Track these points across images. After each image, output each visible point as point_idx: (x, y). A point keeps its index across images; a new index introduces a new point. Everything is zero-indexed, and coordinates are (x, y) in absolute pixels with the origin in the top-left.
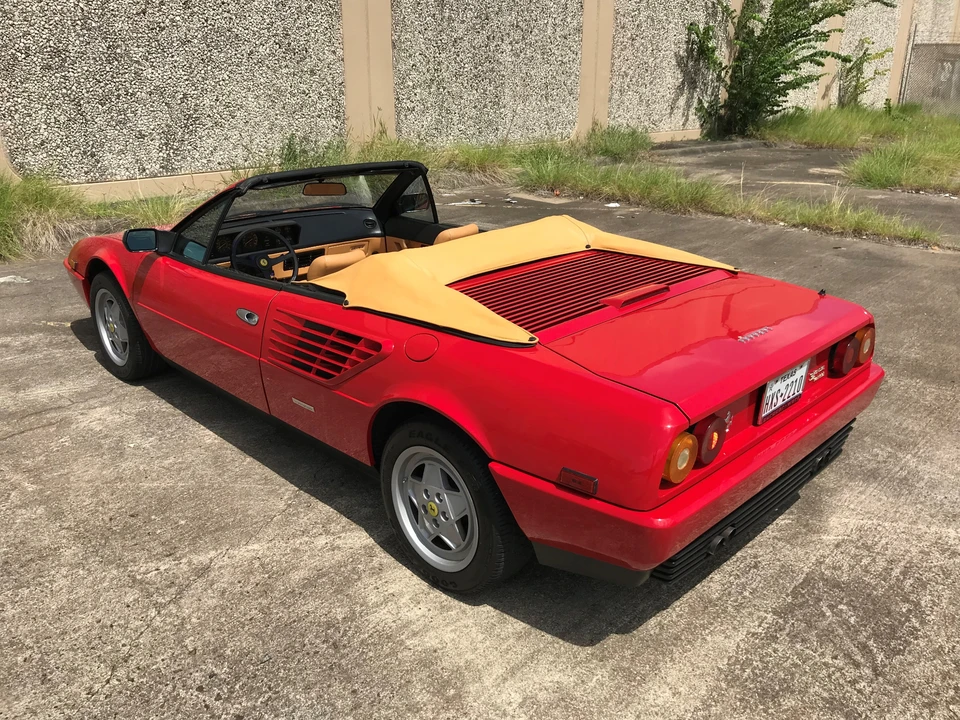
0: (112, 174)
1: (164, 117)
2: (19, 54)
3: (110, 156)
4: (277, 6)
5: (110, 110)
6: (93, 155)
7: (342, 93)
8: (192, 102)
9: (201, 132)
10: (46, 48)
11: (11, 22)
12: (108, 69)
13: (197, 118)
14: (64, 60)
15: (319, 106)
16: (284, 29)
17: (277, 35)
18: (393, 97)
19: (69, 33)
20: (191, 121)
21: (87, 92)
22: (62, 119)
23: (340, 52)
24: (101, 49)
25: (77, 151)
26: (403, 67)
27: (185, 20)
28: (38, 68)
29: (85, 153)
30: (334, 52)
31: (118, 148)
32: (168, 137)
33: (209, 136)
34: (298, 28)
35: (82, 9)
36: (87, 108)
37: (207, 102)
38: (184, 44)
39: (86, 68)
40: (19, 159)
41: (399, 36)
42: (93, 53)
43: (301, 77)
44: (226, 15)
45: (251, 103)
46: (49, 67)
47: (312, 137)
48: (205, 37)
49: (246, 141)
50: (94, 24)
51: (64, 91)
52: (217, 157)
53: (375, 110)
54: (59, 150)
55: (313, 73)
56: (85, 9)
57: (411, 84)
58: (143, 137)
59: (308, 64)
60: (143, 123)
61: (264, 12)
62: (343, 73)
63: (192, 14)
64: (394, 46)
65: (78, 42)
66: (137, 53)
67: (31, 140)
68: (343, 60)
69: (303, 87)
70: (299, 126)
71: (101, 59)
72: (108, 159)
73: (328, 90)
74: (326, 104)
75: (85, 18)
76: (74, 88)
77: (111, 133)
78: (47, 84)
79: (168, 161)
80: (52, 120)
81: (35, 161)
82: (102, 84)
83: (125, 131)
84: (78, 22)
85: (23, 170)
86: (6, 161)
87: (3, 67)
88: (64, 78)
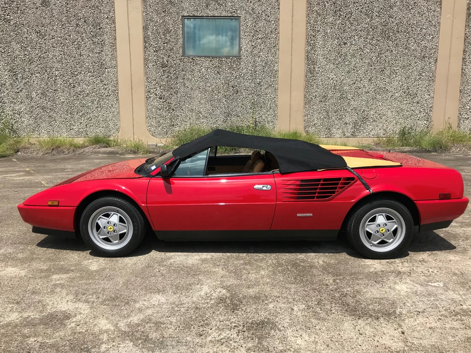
0: (334, 136)
1: (355, 117)
2: (313, 97)
4: (405, 78)
5: (337, 115)
6: (329, 129)
7: (431, 111)
8: (366, 113)
9: (368, 123)
10: (321, 95)
11: (313, 88)
12: (339, 102)
13: (367, 119)
14: (326, 99)
15: (419, 116)
16: (407, 87)
17: (404, 89)
18: (457, 113)
19: (329, 91)
20: (365, 119)
21: (331, 109)
22: (322, 117)
23: (432, 95)
24: (338, 96)
25: (324, 128)
26: (464, 100)
27: (368, 85)
28: (318, 101)
29: (327, 128)
30: (429, 95)
31: (337, 127)
32: (355, 124)
33: (370, 125)
34: (414, 86)
36: (330, 114)
37: (372, 113)
38: (367, 93)
39: (332, 102)
40: (307, 129)
41: (464, 88)
42: (335, 97)
43: (412, 104)
44: (384, 83)
45: (389, 114)
46: (321, 101)
47: (414, 128)
48: (375, 91)
49: (385, 127)
51: (324, 108)
52: (372, 133)
53: (447, 119)
54: (319, 127)
55: (418, 103)
57: (468, 107)
58: (347, 124)
59: (416, 100)
60: (347, 120)
61: (400, 81)
62: (432, 103)
63: (371, 83)
64: (461, 92)
65: (331, 93)
66: (350, 96)
67: (312, 123)
68: (433, 98)
69: (413, 108)
70: (408, 123)
71: (338, 98)
72: (334, 130)
73: (424, 109)
74: (422, 115)
75: (335, 86)
76: (327, 108)
77: (336, 122)
78: (319, 107)
79: (354, 132)
80: (319, 118)
81: (311, 130)
82: (336, 107)
83: (341, 122)
84: (333, 87)
85: (307, 132)
86: (303, 129)
87: (308, 102)
88: (325, 104)
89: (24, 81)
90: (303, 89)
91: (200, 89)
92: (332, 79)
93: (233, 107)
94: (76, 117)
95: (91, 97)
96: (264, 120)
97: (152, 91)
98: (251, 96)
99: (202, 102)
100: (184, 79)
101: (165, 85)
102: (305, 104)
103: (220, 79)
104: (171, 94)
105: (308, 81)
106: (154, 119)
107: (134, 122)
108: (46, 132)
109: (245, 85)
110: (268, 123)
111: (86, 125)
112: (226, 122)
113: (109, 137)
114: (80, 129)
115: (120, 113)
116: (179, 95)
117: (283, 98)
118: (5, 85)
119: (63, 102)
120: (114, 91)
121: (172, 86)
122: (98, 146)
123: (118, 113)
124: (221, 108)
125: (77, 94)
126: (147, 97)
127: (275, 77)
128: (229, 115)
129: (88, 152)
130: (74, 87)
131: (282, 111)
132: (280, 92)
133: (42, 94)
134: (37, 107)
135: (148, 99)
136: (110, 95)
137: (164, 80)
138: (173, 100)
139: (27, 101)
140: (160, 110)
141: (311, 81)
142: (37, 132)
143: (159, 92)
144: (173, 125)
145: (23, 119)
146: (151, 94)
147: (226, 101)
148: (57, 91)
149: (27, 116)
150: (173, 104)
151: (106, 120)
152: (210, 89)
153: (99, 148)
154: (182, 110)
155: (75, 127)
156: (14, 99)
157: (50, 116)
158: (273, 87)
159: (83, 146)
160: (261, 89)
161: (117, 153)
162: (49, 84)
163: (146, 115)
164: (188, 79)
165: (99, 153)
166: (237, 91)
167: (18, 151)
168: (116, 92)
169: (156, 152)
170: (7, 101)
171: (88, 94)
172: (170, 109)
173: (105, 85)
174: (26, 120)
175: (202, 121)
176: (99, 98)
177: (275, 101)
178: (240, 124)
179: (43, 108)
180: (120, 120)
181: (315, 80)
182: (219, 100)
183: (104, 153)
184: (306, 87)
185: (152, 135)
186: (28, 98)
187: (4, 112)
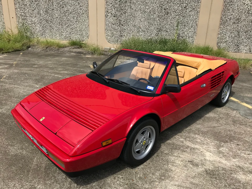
0: (241, 51)
2: (228, 19)
3: (242, 46)
5: (247, 35)
10: (235, 18)
11: (229, 12)
12: (250, 24)
14: (239, 21)
19: (243, 15)
21: (242, 30)
22: (233, 36)
24: (250, 19)
25: (234, 44)
28: (232, 23)
29: (236, 45)
31: (245, 44)
35: (249, 8)
36: (241, 33)
39: (244, 24)
40: (219, 44)
42: (248, 20)
46: (235, 23)
50: (251, 12)
51: (236, 29)
54: (229, 43)
56: (250, 8)
65: (244, 17)
67: (224, 40)
71: (249, 21)
72: (241, 47)
75: (249, 11)
76: (239, 28)
77: (245, 40)
78: (232, 27)
80: (231, 36)
81: (223, 45)
82: (247, 28)
83: (249, 41)
84: (247, 12)
85: (219, 47)
86: (216, 44)
87: (223, 22)
88: (238, 26)
89: (36, 3)
90: (220, 12)
91: (141, 10)
92: (247, 5)
93: (164, 24)
94: (65, 27)
95: (72, 15)
96: (186, 35)
97: (109, 11)
98: (177, 17)
99: (142, 20)
100: (131, 3)
101: (118, 7)
102: (221, 24)
103: (156, 3)
104: (122, 14)
105: (225, 6)
106: (110, 31)
107: (98, 33)
108: (48, 36)
109: (174, 8)
110: (189, 38)
111: (70, 33)
112: (157, 36)
113: (83, 41)
114: (67, 35)
115: (90, 26)
116: (127, 15)
117: (203, 19)
118: (26, 5)
119: (57, 17)
120: (86, 11)
121: (122, 8)
122: (73, 47)
123: (88, 26)
124: (155, 25)
125: (65, 13)
126: (106, 16)
127: (199, 2)
128: (160, 30)
129: (65, 51)
130: (63, 7)
131: (201, 30)
132: (201, 15)
133: (46, 11)
134: (44, 20)
135: (106, 17)
136: (84, 13)
137: (117, 3)
138: (123, 18)
139: (38, 16)
140: (114, 25)
141: (228, 6)
142: (44, 36)
143: (113, 12)
144: (122, 36)
145: (37, 27)
146: (109, 13)
147: (159, 20)
148: (54, 9)
149: (38, 25)
150: (123, 21)
151: (81, 30)
152: (149, 11)
153: (73, 49)
154: (128, 25)
155: (64, 34)
156: (31, 14)
157: (50, 26)
158: (196, 10)
159: (65, 47)
160: (186, 12)
161: (82, 53)
162: (50, 5)
163: (105, 28)
164: (134, 3)
165: (72, 52)
166: (168, 13)
167: (29, 47)
168: (87, 11)
169: (106, 54)
170: (28, 15)
171: (71, 12)
172: (120, 24)
173: (81, 6)
174: (38, 28)
175: (141, 34)
176: (77, 15)
177: (196, 22)
178: (167, 37)
179: (47, 21)
180: (89, 30)
181: (232, 5)
182: (154, 19)
183: (75, 52)
184: (224, 11)
185: (108, 42)
186: (38, 14)
187: (27, 22)
